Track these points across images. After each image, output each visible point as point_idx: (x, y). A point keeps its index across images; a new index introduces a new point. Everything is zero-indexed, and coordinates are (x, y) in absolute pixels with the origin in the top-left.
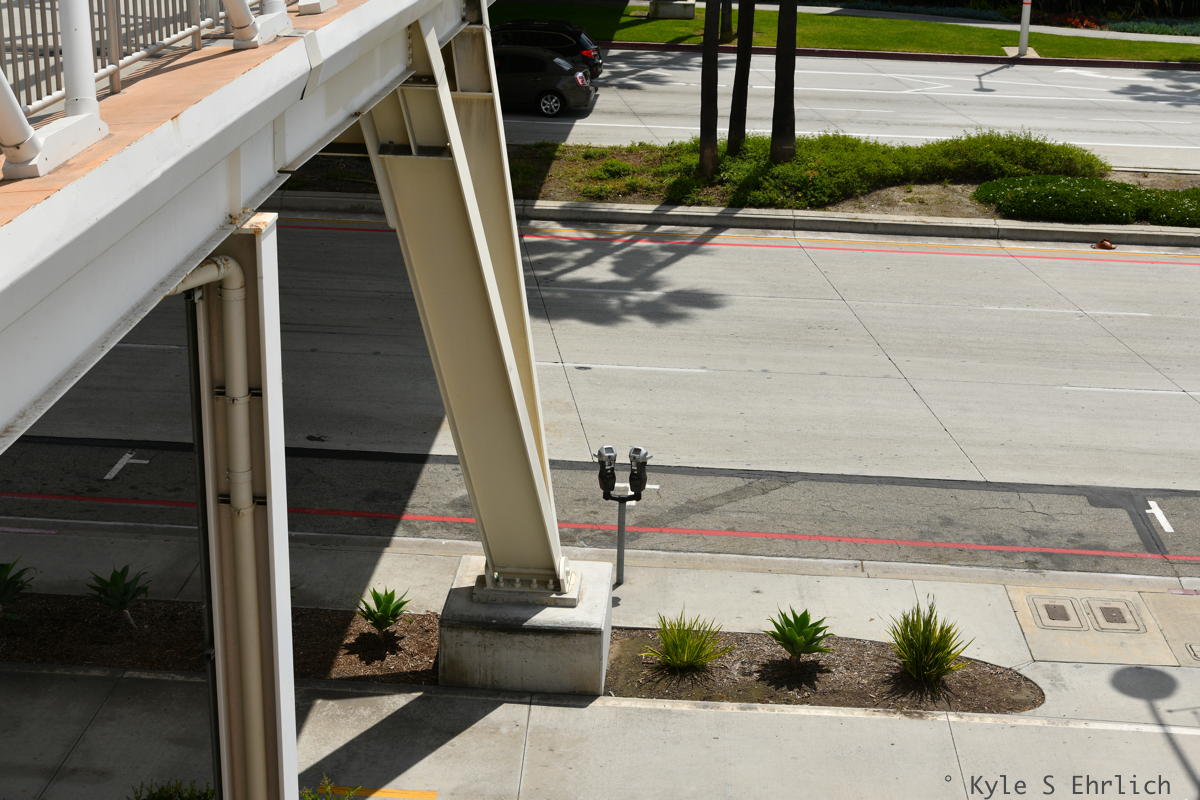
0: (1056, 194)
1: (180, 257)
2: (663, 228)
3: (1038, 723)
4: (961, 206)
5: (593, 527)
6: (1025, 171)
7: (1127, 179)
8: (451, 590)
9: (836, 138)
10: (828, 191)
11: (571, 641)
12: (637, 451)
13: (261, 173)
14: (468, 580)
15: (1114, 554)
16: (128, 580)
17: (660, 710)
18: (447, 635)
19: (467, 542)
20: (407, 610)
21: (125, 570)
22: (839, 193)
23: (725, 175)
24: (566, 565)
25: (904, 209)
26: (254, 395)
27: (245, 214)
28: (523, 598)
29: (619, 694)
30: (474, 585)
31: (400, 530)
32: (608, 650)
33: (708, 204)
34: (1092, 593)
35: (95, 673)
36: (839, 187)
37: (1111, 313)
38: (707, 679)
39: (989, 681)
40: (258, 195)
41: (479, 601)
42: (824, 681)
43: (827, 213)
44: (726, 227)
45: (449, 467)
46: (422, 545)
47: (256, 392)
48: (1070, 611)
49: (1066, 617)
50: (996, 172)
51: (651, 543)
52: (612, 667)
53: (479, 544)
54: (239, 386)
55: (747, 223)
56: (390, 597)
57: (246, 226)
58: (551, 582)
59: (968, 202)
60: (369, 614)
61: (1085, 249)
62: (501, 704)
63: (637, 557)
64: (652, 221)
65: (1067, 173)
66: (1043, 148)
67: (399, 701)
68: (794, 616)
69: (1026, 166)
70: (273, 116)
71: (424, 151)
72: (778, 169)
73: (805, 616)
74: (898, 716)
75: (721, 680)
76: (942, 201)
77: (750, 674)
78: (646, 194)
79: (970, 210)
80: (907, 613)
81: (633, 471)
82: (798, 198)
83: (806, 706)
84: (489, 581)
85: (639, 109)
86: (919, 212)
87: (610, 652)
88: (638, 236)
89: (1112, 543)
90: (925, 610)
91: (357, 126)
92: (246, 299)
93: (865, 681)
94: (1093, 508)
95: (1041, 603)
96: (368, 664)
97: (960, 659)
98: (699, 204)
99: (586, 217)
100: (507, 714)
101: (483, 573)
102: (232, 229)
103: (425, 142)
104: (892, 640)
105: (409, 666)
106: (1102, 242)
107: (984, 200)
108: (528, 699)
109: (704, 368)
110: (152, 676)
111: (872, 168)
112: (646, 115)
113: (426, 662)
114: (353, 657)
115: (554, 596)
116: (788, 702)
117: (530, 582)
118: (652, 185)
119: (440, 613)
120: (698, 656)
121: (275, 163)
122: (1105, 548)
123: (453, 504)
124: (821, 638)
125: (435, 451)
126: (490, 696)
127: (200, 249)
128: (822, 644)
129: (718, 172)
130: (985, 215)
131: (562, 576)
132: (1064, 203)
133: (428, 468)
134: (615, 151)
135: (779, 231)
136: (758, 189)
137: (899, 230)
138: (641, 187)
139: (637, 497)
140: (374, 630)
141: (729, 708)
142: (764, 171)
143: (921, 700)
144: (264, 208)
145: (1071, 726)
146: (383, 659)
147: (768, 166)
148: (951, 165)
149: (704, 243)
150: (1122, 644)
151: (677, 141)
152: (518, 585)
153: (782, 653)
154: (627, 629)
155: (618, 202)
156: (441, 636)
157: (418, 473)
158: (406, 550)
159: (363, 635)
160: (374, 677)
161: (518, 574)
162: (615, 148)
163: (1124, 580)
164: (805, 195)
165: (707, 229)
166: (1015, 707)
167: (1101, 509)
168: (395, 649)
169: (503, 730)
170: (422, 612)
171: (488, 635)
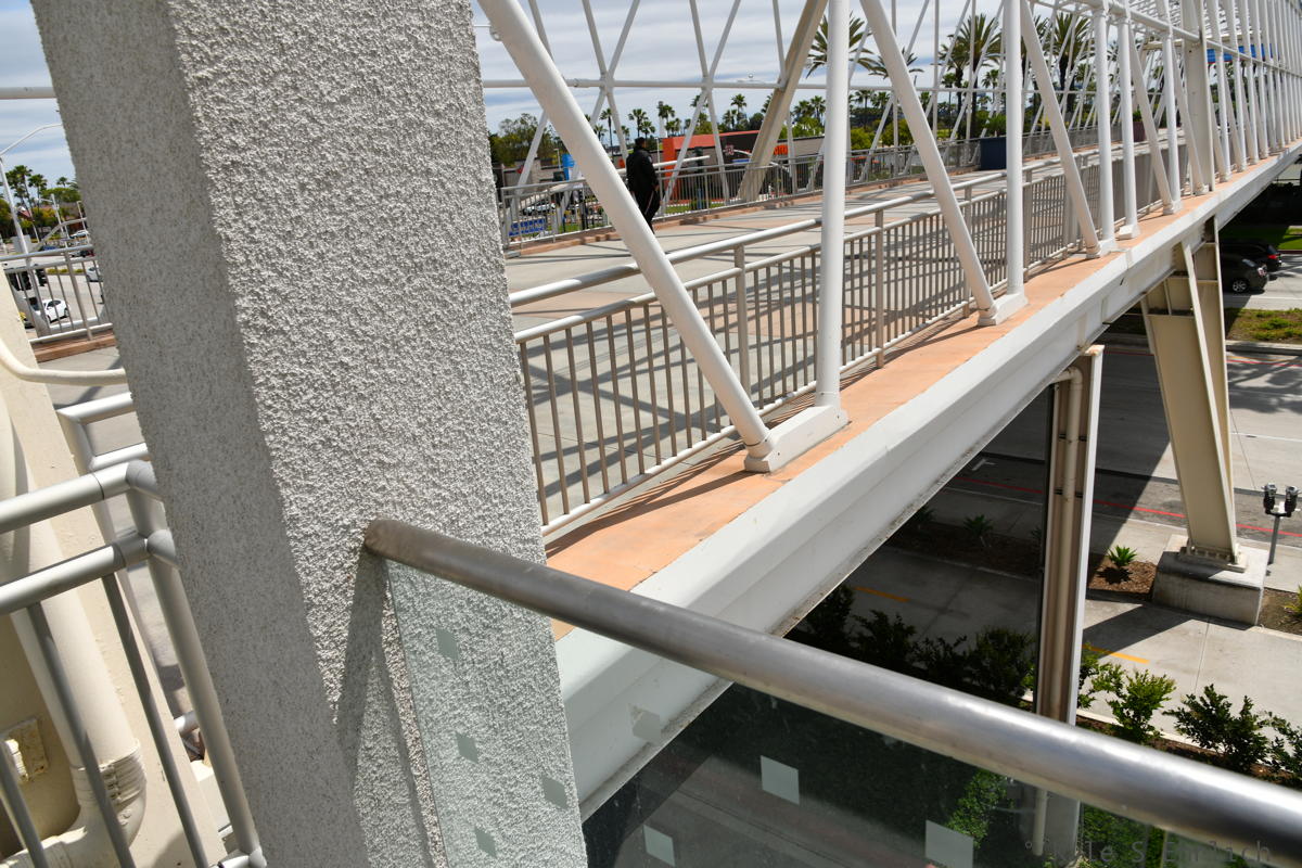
1: (1054, 366)
5: (1255, 528)
8: (1164, 553)
11: (1238, 592)
12: (1291, 488)
13: (1094, 325)
14: (1176, 549)
16: (984, 521)
18: (1162, 577)
20: (1135, 559)
21: (983, 517)
24: (1239, 548)
26: (1082, 441)
27: (1086, 346)
28: (1210, 563)
29: (1268, 627)
30: (1178, 551)
31: (1132, 515)
35: (964, 565)
40: (1093, 336)
41: (1181, 561)
45: (1163, 484)
46: (1145, 525)
47: (1083, 439)
51: (1294, 542)
52: (1263, 610)
53: (1185, 530)
54: (1074, 434)
56: (1127, 551)
57: (1087, 352)
58: (1229, 556)
60: (1113, 558)
62: (1190, 619)
63: (1282, 549)
67: (1128, 607)
70: (1102, 297)
71: (1176, 313)
81: (1287, 500)
84: (1188, 550)
87: (1263, 602)
88: (1291, 363)
91: (1139, 303)
92: (1083, 391)
96: (1111, 584)
100: (1193, 625)
101: (1185, 545)
102: (1079, 354)
103: (1177, 308)
105: (1134, 589)
108: (1207, 620)
110: (992, 571)
113: (1145, 588)
115: (1230, 565)
117: (1214, 555)
119: (1156, 564)
121: (1101, 320)
123: (1164, 505)
125: (1156, 474)
126: (1183, 614)
127: (1063, 364)
131: (1236, 554)
133: (1150, 484)
134: (1278, 313)
138: (1295, 334)
139: (1288, 515)
140: (1115, 567)
144: (1097, 342)
146: (1119, 582)
152: (1207, 556)
154: (1275, 590)
156: (1156, 576)
157: (1143, 487)
158: (1135, 526)
159: (1108, 569)
160: (1113, 592)
161: (1209, 550)
162: (1278, 311)
168: (1127, 579)
169: (1191, 634)
170: (1144, 561)
171: (1186, 580)
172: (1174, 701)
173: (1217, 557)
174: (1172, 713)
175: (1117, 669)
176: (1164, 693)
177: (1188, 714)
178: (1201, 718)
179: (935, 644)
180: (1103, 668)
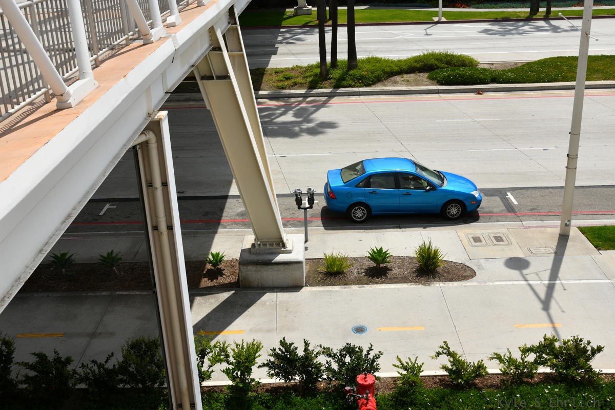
0: (459, 74)
1: (131, 133)
2: (309, 99)
3: (475, 284)
4: (423, 82)
5: (294, 219)
6: (447, 66)
7: (486, 66)
8: (243, 251)
9: (372, 58)
10: (371, 79)
11: (291, 267)
12: (310, 189)
14: (249, 246)
15: (496, 214)
16: (114, 255)
17: (328, 291)
18: (244, 268)
19: (245, 229)
20: (224, 259)
21: (112, 252)
22: (375, 80)
23: (331, 76)
24: (286, 236)
25: (401, 84)
26: (164, 186)
27: (155, 113)
28: (270, 251)
29: (311, 285)
30: (251, 247)
31: (220, 227)
32: (305, 268)
33: (325, 88)
34: (490, 231)
35: (104, 293)
36: (375, 77)
37: (484, 120)
38: (345, 277)
39: (454, 269)
40: (158, 104)
41: (253, 254)
42: (391, 274)
43: (372, 88)
44: (334, 96)
45: (235, 200)
46: (227, 232)
47: (165, 184)
48: (482, 239)
49: (481, 242)
50: (435, 67)
51: (317, 224)
52: (307, 275)
53: (251, 229)
54: (158, 183)
55: (341, 94)
56: (218, 254)
57: (156, 117)
58: (281, 244)
59: (425, 79)
60: (210, 262)
61: (473, 95)
62: (265, 293)
63: (311, 230)
64: (305, 96)
65: (463, 66)
66: (453, 56)
67: (225, 295)
68: (377, 249)
69: (447, 64)
70: (161, 72)
71: (219, 78)
72: (351, 72)
73: (381, 249)
74: (420, 286)
75: (350, 277)
76: (416, 80)
77: (361, 273)
78: (301, 86)
79: (427, 83)
80: (420, 245)
81: (309, 197)
82: (360, 83)
83: (384, 284)
84: (256, 245)
85: (293, 52)
86: (407, 85)
87: (306, 269)
88: (300, 102)
89: (495, 210)
90: (427, 244)
92: (158, 148)
93: (406, 273)
94: (486, 197)
95: (470, 236)
96: (212, 281)
97: (442, 261)
98: (322, 88)
99: (278, 96)
100: (269, 297)
101: (253, 242)
103: (219, 74)
104: (415, 255)
105: (227, 281)
106: (478, 92)
107: (431, 78)
108: (276, 290)
109: (330, 153)
110: (128, 292)
111: (388, 69)
112: (297, 54)
113: (234, 279)
114: (206, 279)
115: (283, 249)
116: (377, 283)
117: (273, 244)
118: (303, 82)
119: (238, 259)
120: (341, 268)
121: (164, 89)
122: (492, 212)
123: (238, 215)
124: (388, 257)
125: (231, 193)
126: (260, 290)
127: (138, 129)
128: (388, 259)
129: (328, 75)
130: (433, 84)
131: (285, 241)
132: (463, 78)
133: (229, 200)
134: (287, 69)
135: (354, 97)
136: (344, 80)
137: (400, 93)
138: (298, 83)
139: (311, 207)
140: (212, 268)
141: (355, 287)
142: (346, 73)
143: (429, 278)
145: (487, 284)
146: (217, 279)
147: (348, 71)
148: (418, 66)
149: (326, 103)
150: (503, 250)
151: (311, 64)
152: (268, 246)
153: (373, 264)
154: (311, 259)
155: (290, 89)
156: (240, 268)
157: (225, 203)
158: (221, 235)
159: (208, 270)
160: (215, 286)
161: (268, 242)
162: (286, 68)
163: (501, 225)
164: (362, 82)
165: (326, 98)
166: (465, 278)
167: (489, 197)
168: (222, 275)
169: (268, 303)
170: (231, 259)
171: (258, 267)
172: (264, 357)
173: (275, 246)
174: (264, 365)
175: (224, 345)
176: (257, 352)
177: (273, 363)
178: (281, 363)
179: (89, 366)
180: (215, 346)
